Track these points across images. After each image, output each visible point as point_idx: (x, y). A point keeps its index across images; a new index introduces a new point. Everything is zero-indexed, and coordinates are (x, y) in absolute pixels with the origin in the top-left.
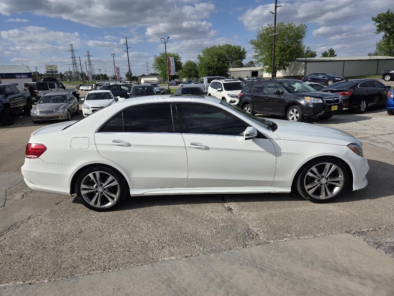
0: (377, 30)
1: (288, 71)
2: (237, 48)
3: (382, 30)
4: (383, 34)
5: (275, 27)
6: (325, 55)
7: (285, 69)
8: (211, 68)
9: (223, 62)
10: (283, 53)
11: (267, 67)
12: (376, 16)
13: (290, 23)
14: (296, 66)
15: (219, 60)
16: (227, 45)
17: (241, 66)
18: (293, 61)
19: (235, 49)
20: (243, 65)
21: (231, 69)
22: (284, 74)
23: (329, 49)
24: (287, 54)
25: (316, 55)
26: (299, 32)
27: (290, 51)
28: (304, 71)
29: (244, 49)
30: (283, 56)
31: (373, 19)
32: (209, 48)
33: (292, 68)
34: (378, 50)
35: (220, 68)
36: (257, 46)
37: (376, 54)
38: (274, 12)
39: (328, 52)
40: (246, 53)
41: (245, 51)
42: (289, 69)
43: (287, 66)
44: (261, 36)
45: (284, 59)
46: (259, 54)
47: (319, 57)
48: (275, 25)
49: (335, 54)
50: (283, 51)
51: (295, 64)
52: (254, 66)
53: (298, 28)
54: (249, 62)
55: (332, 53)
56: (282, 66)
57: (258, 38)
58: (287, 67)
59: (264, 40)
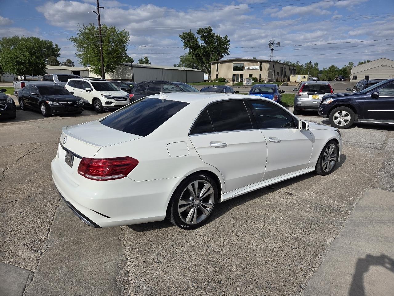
0: (184, 46)
1: (115, 74)
2: (47, 43)
3: (187, 46)
4: (188, 50)
5: (100, 28)
6: (141, 62)
7: (113, 72)
8: (22, 64)
9: (37, 57)
10: (110, 55)
11: (94, 68)
12: (182, 34)
13: (113, 27)
14: (123, 70)
15: (31, 54)
16: (34, 38)
17: (58, 64)
18: (121, 65)
19: (46, 44)
20: (60, 63)
21: (49, 67)
22: (112, 77)
23: (145, 57)
24: (114, 57)
25: (134, 61)
26: (124, 37)
27: (117, 54)
28: (131, 75)
29: (57, 46)
30: (110, 59)
31: (180, 36)
32: (8, 38)
33: (119, 72)
34: (181, 63)
35: (34, 64)
36: (80, 45)
37: (179, 66)
38: (97, 12)
39: (144, 59)
40: (59, 50)
41: (59, 48)
42: (117, 73)
43: (115, 68)
44: (84, 34)
45: (111, 62)
46: (83, 53)
47: (136, 63)
48: (100, 25)
49: (150, 62)
50: (110, 54)
51: (122, 67)
52: (73, 65)
53: (121, 33)
54: (67, 61)
55: (147, 61)
56: (110, 69)
57: (80, 36)
58: (115, 70)
59: (88, 38)
